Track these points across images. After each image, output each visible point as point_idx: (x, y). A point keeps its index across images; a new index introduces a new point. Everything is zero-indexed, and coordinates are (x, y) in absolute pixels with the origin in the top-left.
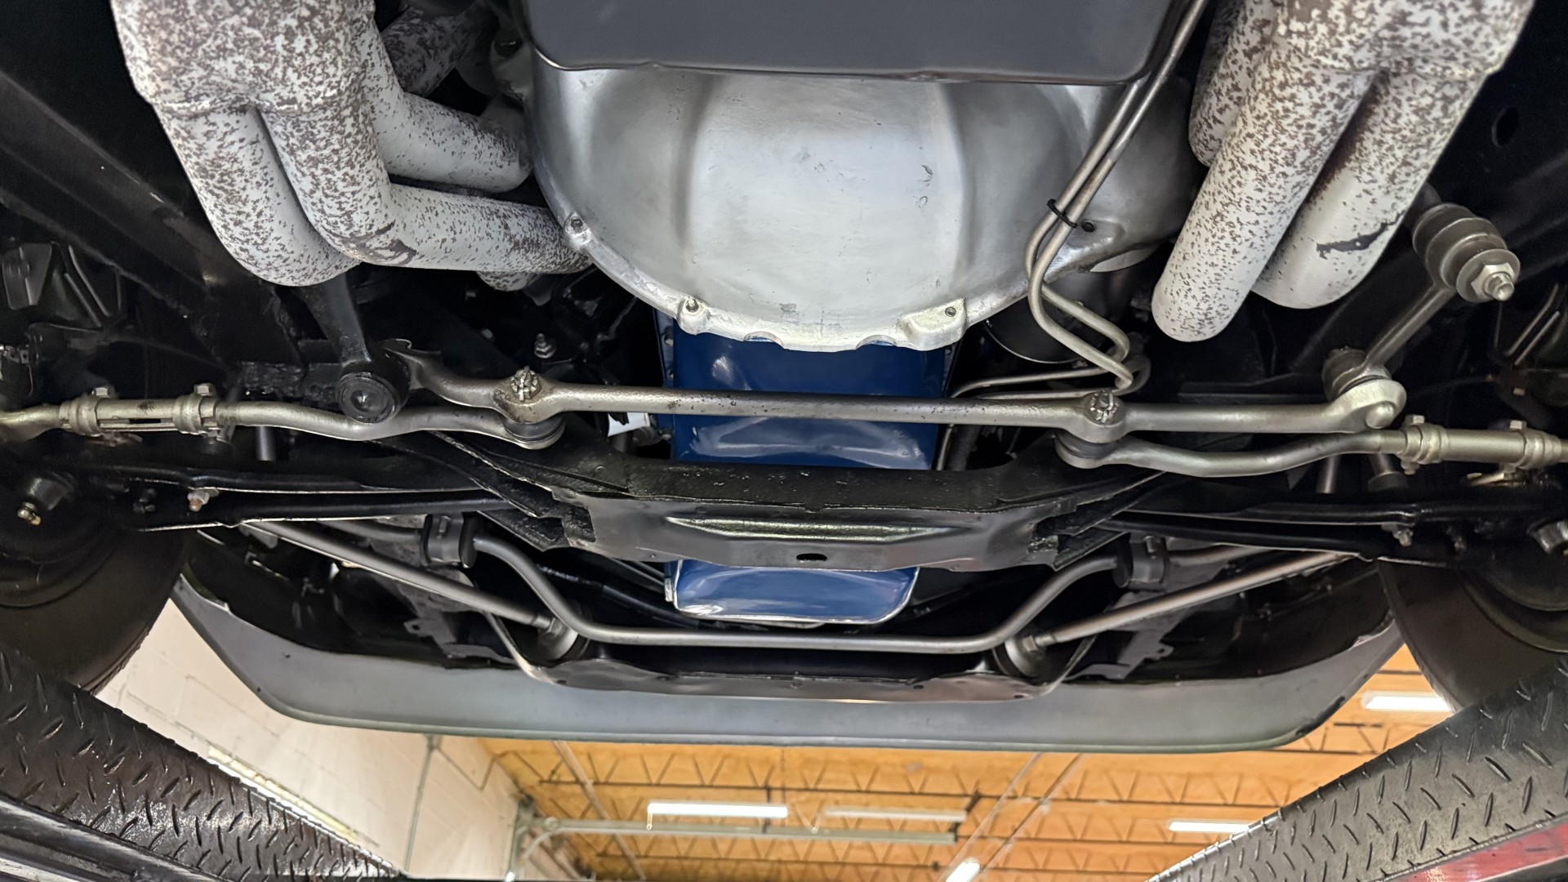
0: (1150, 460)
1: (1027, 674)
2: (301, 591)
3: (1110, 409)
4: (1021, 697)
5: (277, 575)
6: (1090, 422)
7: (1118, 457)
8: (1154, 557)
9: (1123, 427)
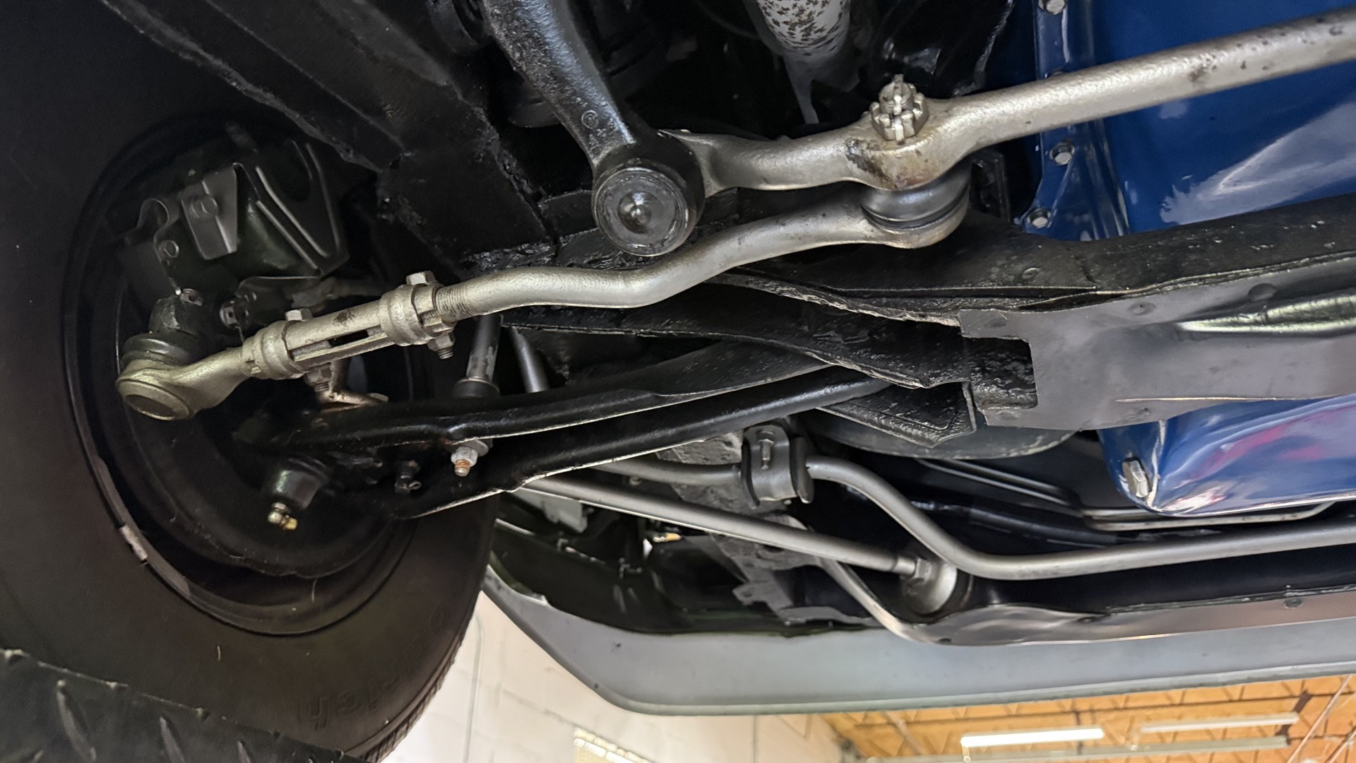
2: (618, 573)
5: (593, 559)
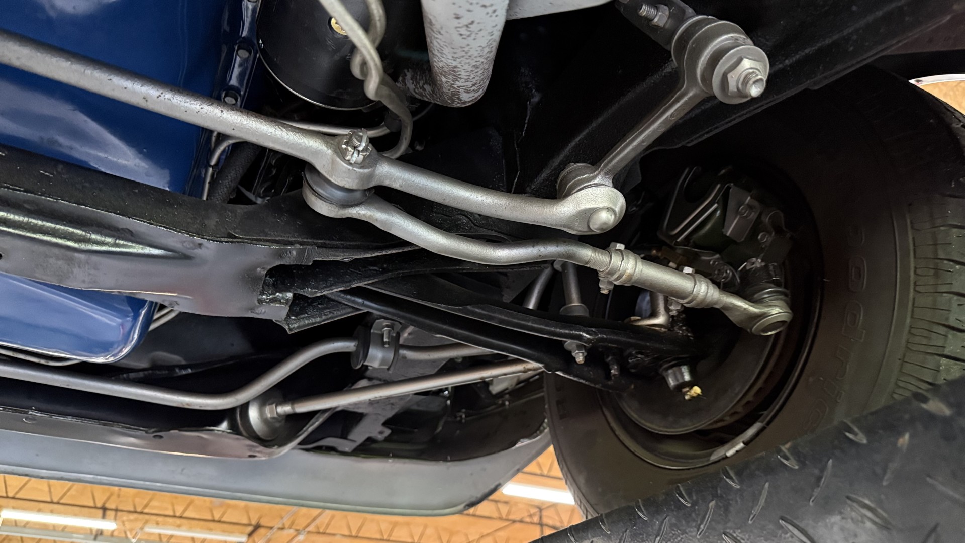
0: (392, 224)
1: (262, 437)
3: (361, 149)
4: (254, 456)
6: (338, 160)
7: (361, 212)
8: (386, 346)
9: (370, 177)
